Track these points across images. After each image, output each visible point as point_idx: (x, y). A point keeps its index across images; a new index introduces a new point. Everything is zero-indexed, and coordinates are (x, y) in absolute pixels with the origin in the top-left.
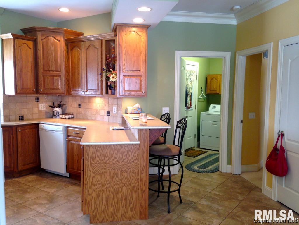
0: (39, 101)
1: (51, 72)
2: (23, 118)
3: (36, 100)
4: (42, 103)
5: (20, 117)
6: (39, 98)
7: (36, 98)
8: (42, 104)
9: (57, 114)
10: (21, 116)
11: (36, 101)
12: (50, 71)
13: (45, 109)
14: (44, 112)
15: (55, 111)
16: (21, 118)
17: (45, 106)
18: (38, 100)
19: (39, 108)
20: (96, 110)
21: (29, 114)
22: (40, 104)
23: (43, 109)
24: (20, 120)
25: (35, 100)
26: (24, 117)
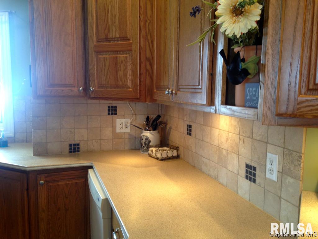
0: (116, 114)
1: (112, 43)
2: (78, 148)
3: (109, 110)
4: (123, 117)
5: (71, 145)
6: (116, 107)
7: (109, 107)
8: (123, 121)
9: (145, 144)
10: (74, 145)
11: (109, 114)
12: (110, 41)
13: (128, 130)
14: (127, 136)
15: (142, 137)
16: (74, 148)
17: (129, 125)
18: (112, 110)
19: (114, 128)
20: (219, 149)
21: (92, 140)
22: (118, 121)
23: (123, 131)
24: (70, 152)
25: (107, 112)
26: (81, 146)
